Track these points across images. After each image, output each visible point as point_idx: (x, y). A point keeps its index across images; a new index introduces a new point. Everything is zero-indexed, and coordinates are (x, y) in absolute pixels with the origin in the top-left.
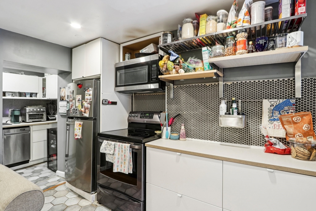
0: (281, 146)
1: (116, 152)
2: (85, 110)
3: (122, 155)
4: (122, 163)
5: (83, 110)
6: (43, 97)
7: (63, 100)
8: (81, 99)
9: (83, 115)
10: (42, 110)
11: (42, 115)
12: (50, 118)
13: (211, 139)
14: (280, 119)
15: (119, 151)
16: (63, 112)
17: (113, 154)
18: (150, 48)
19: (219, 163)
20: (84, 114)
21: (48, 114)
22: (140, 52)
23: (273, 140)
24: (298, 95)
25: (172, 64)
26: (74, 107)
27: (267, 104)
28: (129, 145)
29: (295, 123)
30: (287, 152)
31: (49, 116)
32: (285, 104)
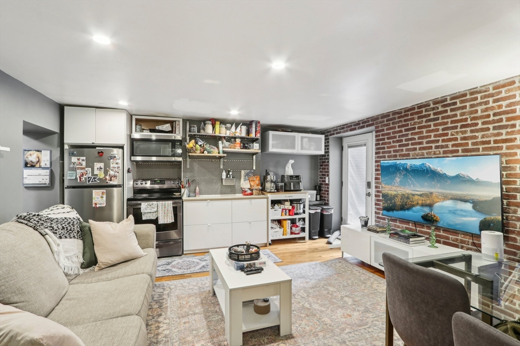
0: (249, 192)
1: (160, 209)
2: (111, 178)
3: (165, 211)
4: (164, 216)
5: (108, 177)
7: (33, 166)
8: (103, 167)
13: (215, 194)
14: (249, 179)
15: (162, 208)
16: (38, 183)
17: (157, 211)
18: (167, 127)
19: (229, 202)
20: (109, 182)
22: (157, 128)
23: (246, 190)
24: (254, 168)
25: (199, 146)
26: (90, 175)
27: (243, 172)
28: (172, 202)
29: (254, 181)
30: (252, 194)
32: (250, 172)
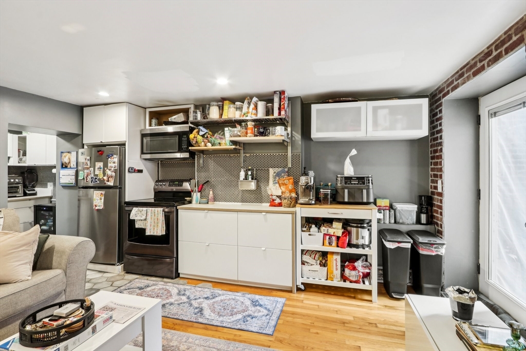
0: (278, 201)
1: (149, 217)
2: (108, 179)
3: (154, 219)
4: (154, 226)
5: (105, 178)
6: (19, 163)
7: (66, 167)
8: (102, 167)
9: (105, 183)
10: (17, 180)
11: (18, 187)
12: (27, 192)
14: (278, 183)
15: (151, 216)
16: (68, 182)
17: (145, 220)
18: (180, 117)
19: (234, 215)
20: (107, 182)
21: (25, 186)
22: (170, 119)
23: (274, 197)
24: (290, 165)
25: (201, 138)
26: (93, 175)
27: (272, 171)
28: (162, 209)
29: (286, 185)
30: (280, 205)
31: (25, 189)
32: (283, 172)
